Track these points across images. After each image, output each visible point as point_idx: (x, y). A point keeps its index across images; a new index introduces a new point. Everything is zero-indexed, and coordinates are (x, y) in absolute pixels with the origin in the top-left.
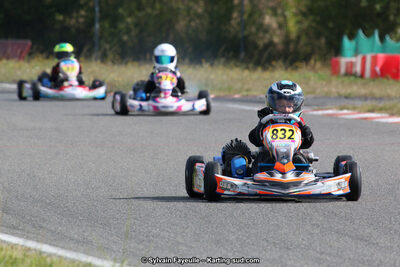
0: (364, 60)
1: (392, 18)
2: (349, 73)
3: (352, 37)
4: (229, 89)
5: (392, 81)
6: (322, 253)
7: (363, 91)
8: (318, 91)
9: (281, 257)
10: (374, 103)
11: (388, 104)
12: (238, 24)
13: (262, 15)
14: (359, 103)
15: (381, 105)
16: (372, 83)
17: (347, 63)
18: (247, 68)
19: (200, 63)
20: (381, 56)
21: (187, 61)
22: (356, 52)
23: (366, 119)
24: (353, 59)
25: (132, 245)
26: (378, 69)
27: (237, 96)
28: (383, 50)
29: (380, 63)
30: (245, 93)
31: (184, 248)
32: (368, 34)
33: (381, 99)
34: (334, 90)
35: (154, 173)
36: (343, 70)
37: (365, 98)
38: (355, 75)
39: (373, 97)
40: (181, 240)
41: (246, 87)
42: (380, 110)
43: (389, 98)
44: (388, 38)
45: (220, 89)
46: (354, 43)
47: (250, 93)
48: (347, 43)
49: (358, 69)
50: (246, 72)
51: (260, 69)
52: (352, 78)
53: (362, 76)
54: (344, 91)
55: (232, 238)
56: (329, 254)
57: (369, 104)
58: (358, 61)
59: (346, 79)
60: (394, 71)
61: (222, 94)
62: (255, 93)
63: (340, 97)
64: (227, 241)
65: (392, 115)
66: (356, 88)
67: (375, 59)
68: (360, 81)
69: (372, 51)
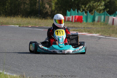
1: (80, 5)
3: (69, 11)
4: (35, 24)
5: (80, 23)
6: (58, 69)
7: (72, 26)
9: (47, 70)
10: (75, 29)
11: (78, 29)
12: (38, 7)
13: (45, 4)
15: (77, 29)
16: (74, 23)
17: (68, 18)
18: (40, 19)
19: (27, 17)
20: (77, 16)
21: (24, 17)
22: (70, 15)
24: (70, 17)
25: (7, 66)
26: (76, 20)
27: (37, 26)
28: (78, 14)
29: (77, 18)
31: (21, 67)
32: (74, 10)
35: (13, 47)
36: (67, 20)
38: (70, 21)
39: (74, 27)
40: (20, 65)
41: (40, 24)
42: (76, 31)
43: (79, 27)
44: (79, 11)
45: (33, 24)
47: (41, 26)
48: (68, 12)
49: (71, 19)
50: (40, 20)
51: (44, 19)
52: (69, 22)
53: (72, 21)
55: (34, 65)
56: (60, 69)
58: (71, 17)
59: (67, 22)
60: (81, 21)
61: (33, 26)
62: (42, 26)
64: (33, 65)
66: (70, 25)
67: (75, 17)
68: (71, 23)
69: (75, 15)
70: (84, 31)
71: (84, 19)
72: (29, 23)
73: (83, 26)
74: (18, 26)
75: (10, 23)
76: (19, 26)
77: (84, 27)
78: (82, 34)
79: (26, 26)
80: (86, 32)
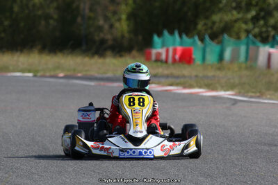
0: (167, 51)
2: (158, 60)
3: (160, 34)
4: (74, 70)
5: (186, 66)
7: (166, 72)
11: (182, 80)
14: (163, 80)
15: (178, 81)
16: (172, 67)
17: (156, 53)
18: (88, 56)
20: (179, 48)
22: (163, 46)
23: (167, 91)
24: (160, 50)
26: (177, 57)
27: (79, 75)
28: (181, 44)
29: (179, 53)
30: (84, 73)
32: (171, 33)
33: (178, 77)
35: (19, 127)
36: (153, 57)
37: (167, 76)
38: (161, 61)
39: (172, 76)
40: (34, 171)
41: (86, 68)
42: (177, 85)
43: (184, 76)
44: (184, 36)
45: (68, 70)
46: (161, 39)
47: (88, 73)
48: (156, 39)
49: (164, 57)
50: (87, 60)
51: (96, 57)
52: (159, 64)
53: (166, 62)
57: (171, 80)
58: (163, 51)
59: (155, 64)
60: (188, 59)
61: (69, 73)
62: (92, 74)
65: (185, 88)
66: (161, 70)
67: (175, 51)
68: (164, 65)
70: (195, 85)
71: (197, 55)
72: (58, 67)
73: (194, 73)
74: (30, 75)
75: (11, 68)
76: (35, 76)
77: (196, 76)
78: (191, 94)
79: (52, 73)
80: (200, 87)
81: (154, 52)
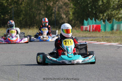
0: (90, 26)
1: (98, 14)
2: (86, 30)
3: (87, 20)
5: (98, 32)
7: (90, 35)
8: (77, 35)
10: (93, 38)
11: (96, 39)
13: (61, 14)
14: (88, 39)
15: (94, 39)
16: (92, 33)
17: (85, 27)
20: (95, 25)
22: (88, 24)
23: (90, 43)
24: (87, 26)
26: (94, 29)
29: (94, 27)
32: (91, 19)
34: (81, 35)
36: (84, 29)
37: (90, 37)
38: (87, 31)
39: (92, 37)
42: (94, 40)
43: (97, 37)
44: (97, 20)
46: (87, 22)
48: (85, 22)
49: (88, 29)
52: (87, 32)
53: (90, 31)
54: (84, 35)
57: (91, 39)
58: (88, 27)
59: (85, 32)
60: (99, 30)
63: (83, 37)
65: (98, 42)
66: (88, 34)
67: (93, 26)
68: (89, 32)
69: (93, 24)
70: (102, 40)
71: (102, 28)
77: (102, 37)
78: (101, 44)
80: (104, 41)
81: (84, 27)
